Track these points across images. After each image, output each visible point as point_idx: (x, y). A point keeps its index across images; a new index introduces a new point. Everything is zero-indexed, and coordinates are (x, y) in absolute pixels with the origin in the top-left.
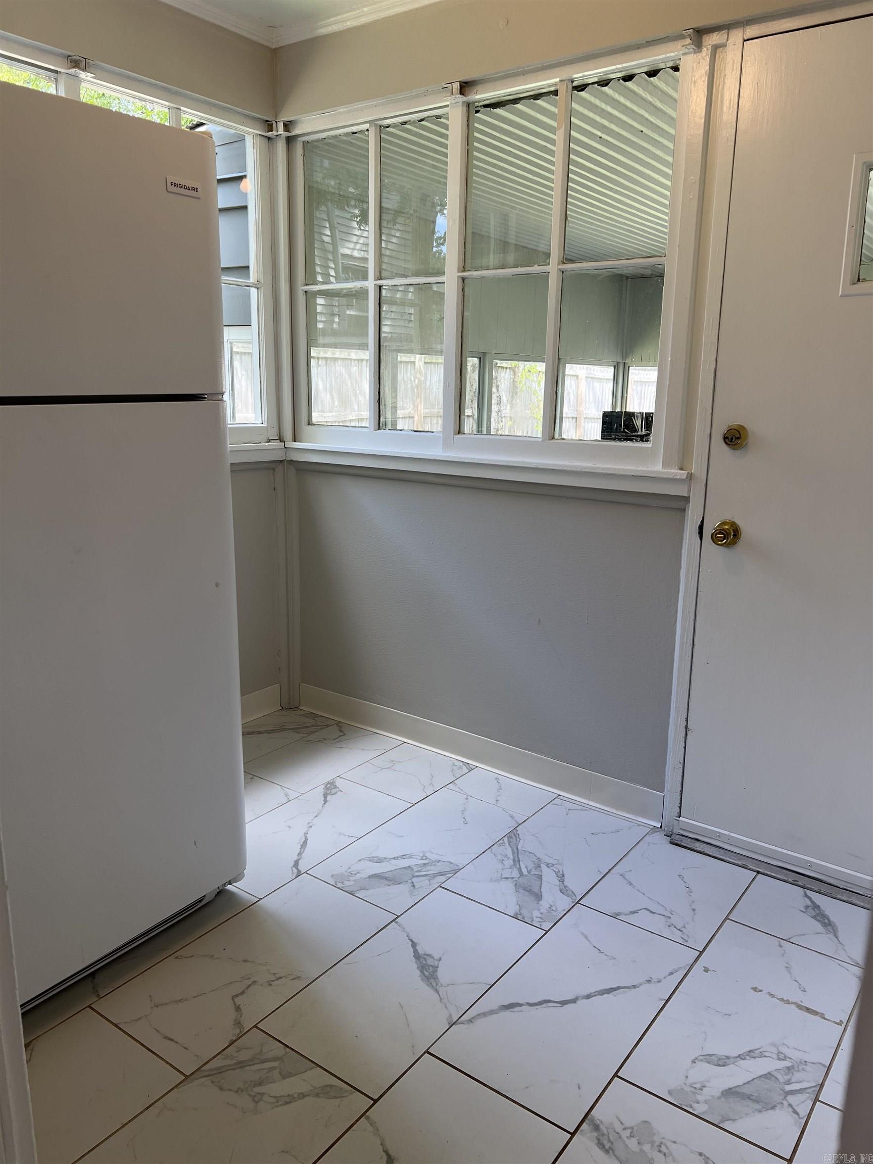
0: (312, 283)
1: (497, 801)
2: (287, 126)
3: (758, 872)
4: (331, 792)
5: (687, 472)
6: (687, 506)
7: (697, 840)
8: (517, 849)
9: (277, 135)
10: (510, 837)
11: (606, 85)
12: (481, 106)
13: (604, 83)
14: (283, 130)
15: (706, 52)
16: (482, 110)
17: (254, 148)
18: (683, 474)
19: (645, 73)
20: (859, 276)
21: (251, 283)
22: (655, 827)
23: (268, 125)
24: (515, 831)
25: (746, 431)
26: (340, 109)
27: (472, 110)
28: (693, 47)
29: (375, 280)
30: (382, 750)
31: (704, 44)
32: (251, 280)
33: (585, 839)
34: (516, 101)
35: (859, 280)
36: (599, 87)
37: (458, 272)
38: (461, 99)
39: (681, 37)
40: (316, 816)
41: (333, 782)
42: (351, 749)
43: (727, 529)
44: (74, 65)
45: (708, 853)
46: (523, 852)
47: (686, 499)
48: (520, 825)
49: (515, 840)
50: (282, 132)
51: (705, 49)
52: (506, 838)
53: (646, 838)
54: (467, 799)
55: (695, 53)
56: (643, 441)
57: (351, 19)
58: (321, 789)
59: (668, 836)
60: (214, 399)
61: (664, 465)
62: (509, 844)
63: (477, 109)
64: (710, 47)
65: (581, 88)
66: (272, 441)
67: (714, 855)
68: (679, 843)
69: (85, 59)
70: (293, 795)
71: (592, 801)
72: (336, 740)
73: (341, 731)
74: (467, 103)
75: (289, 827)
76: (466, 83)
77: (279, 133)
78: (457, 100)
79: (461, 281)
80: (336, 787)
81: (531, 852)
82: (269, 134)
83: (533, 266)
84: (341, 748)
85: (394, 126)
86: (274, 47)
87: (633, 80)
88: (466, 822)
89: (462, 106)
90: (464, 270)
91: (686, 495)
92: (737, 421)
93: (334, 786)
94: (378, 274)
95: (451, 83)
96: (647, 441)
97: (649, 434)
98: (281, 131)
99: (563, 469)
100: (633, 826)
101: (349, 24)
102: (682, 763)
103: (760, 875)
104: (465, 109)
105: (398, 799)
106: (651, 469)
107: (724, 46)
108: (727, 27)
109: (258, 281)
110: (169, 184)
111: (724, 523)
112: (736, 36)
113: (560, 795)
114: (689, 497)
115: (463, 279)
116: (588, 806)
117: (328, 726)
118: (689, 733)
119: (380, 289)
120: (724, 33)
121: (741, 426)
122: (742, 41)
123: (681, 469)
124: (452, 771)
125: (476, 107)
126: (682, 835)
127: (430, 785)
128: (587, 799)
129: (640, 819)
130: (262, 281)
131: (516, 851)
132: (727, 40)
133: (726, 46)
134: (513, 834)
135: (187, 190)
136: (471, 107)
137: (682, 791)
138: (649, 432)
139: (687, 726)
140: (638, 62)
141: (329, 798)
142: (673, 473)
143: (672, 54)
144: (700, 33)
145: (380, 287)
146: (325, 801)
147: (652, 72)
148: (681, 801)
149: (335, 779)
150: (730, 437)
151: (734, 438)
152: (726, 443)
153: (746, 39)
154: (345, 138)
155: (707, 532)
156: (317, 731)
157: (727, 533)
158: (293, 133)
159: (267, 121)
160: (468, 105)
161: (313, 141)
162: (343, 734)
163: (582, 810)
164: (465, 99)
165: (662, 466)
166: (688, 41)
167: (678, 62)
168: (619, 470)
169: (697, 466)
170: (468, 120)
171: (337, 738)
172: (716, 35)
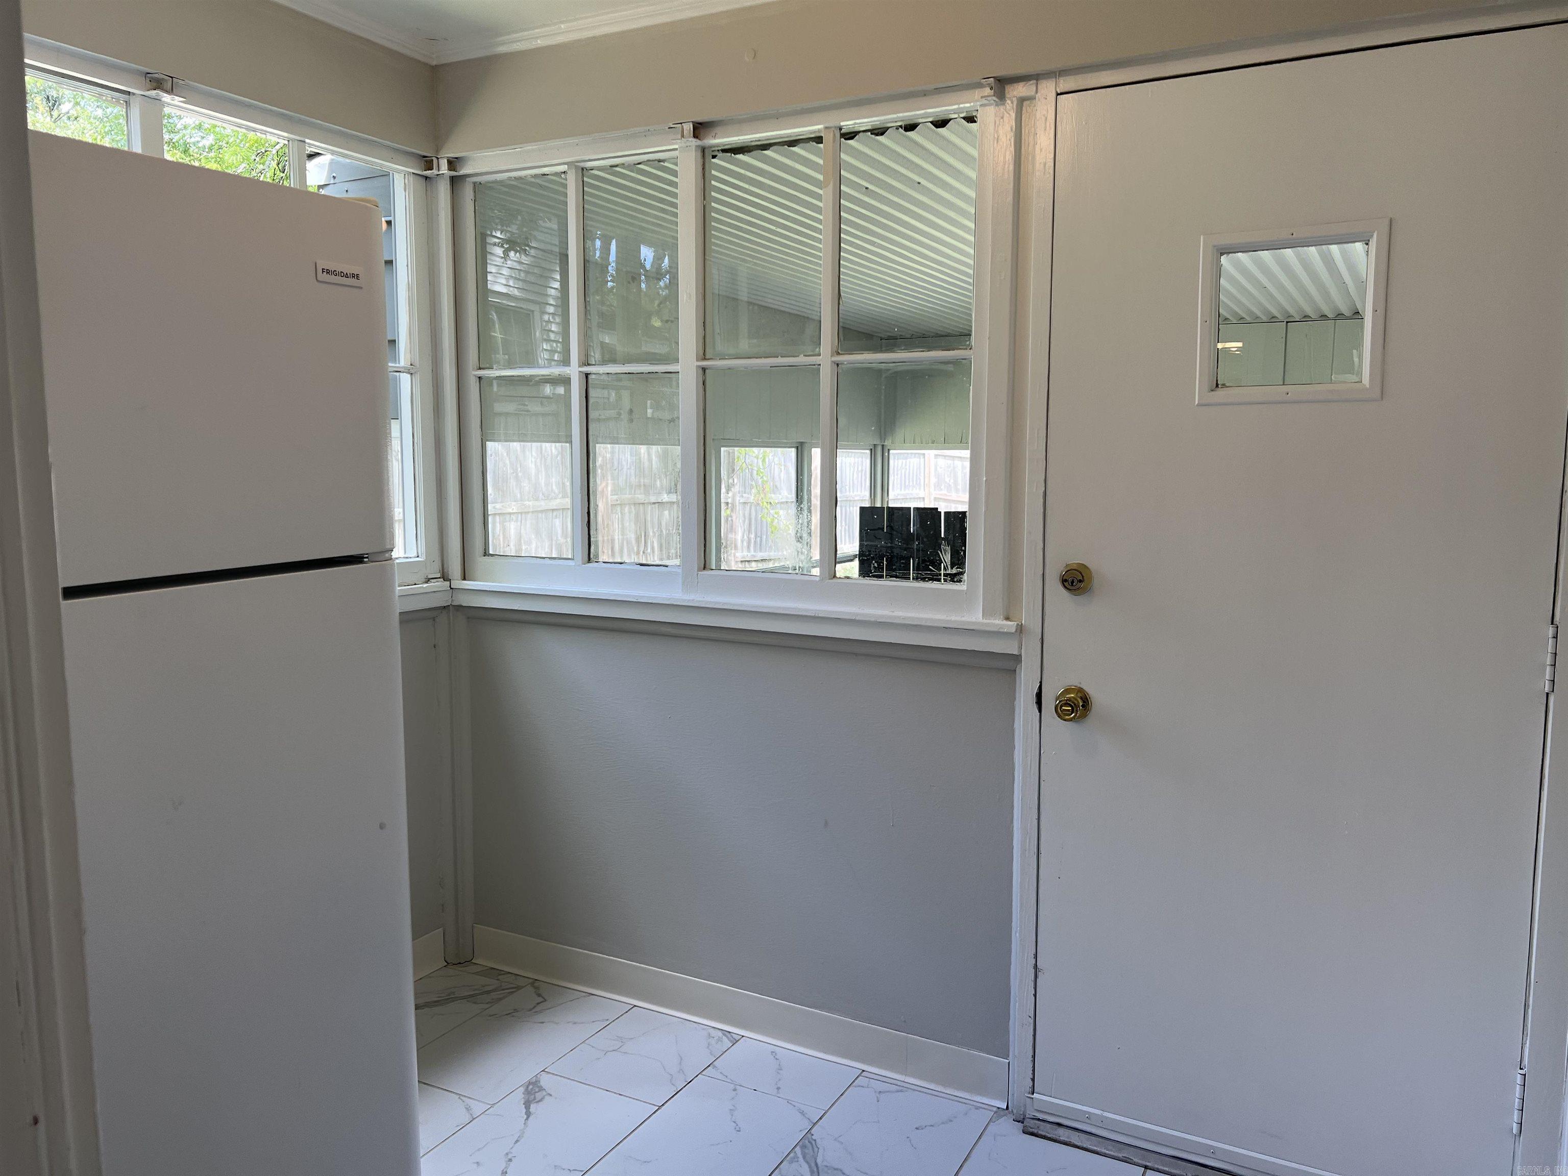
0: (488, 365)
1: (778, 1088)
2: (453, 164)
3: (1146, 1167)
4: (535, 1099)
5: (1015, 623)
6: (1018, 667)
7: (1059, 1125)
8: (816, 1165)
9: (438, 175)
10: (804, 1147)
11: (882, 134)
12: (718, 151)
13: (879, 131)
14: (447, 168)
15: (1010, 105)
16: (720, 155)
17: (405, 191)
18: (1012, 626)
19: (931, 122)
20: (1217, 381)
21: (402, 367)
22: (999, 1108)
23: (426, 161)
24: (809, 1135)
25: (1090, 572)
26: (526, 146)
27: (708, 155)
28: (994, 98)
29: (580, 366)
30: (603, 1021)
31: (1007, 96)
32: (402, 364)
33: (908, 1137)
34: (765, 147)
35: (1217, 385)
36: (873, 136)
37: (697, 361)
38: (694, 142)
39: (979, 86)
40: (517, 1141)
41: (536, 1081)
42: (557, 1023)
43: (1073, 697)
44: (155, 84)
45: (1076, 1143)
46: (826, 1169)
47: (1017, 658)
48: (815, 1124)
49: (811, 1150)
50: (446, 172)
51: (1009, 102)
52: (798, 1149)
53: (989, 1127)
54: (735, 1090)
55: (997, 105)
56: (954, 582)
57: (543, 36)
58: (520, 1095)
59: (1019, 1122)
60: (380, 560)
61: (984, 615)
62: (804, 1158)
63: (714, 154)
64: (1015, 99)
65: (851, 135)
66: (432, 580)
67: (1085, 1146)
68: (1036, 1131)
69: (172, 77)
70: (477, 1108)
71: (909, 1076)
72: (534, 1011)
73: (539, 995)
74: (702, 147)
75: (478, 1163)
76: (700, 124)
77: (441, 172)
78: (688, 144)
79: (701, 371)
80: (541, 1089)
81: (836, 1167)
82: (428, 173)
83: (798, 356)
84: (543, 1023)
85: (600, 169)
86: (434, 63)
87: (916, 130)
88: (738, 1129)
89: (696, 151)
90: (705, 359)
91: (1016, 653)
92: (1076, 559)
93: (538, 1087)
94: (583, 358)
95: (681, 123)
96: (960, 581)
97: (962, 573)
98: (444, 169)
99: (851, 618)
100: (970, 1109)
101: (540, 43)
102: (1032, 1017)
103: (1148, 1171)
104: (699, 154)
105: (635, 1101)
106: (968, 620)
107: (1031, 99)
108: (1036, 77)
109: (411, 365)
110: (320, 271)
111: (1067, 691)
112: (1048, 88)
113: (863, 1071)
114: (1020, 655)
115: (704, 370)
116: (903, 1084)
117: (519, 988)
118: (1040, 974)
119: (587, 377)
120: (1033, 84)
121: (1083, 564)
122: (1054, 94)
123: (1007, 619)
124: (708, 1047)
125: (713, 151)
126: (1039, 1120)
127: (679, 1072)
128: (902, 1074)
129: (978, 1098)
130: (417, 363)
131: (815, 1170)
132: (1037, 92)
133: (1035, 98)
134: (807, 1142)
135: (344, 278)
136: (706, 151)
137: (1034, 1057)
138: (961, 570)
139: (1036, 965)
140: (925, 112)
141: (533, 1107)
142: (998, 625)
143: (968, 105)
144: (1001, 84)
145: (587, 375)
146: (528, 1114)
147: (940, 122)
148: (1034, 1070)
149: (539, 1076)
150: (1070, 580)
151: (1076, 581)
152: (1065, 587)
153: (1059, 92)
154: (533, 180)
155: (1049, 703)
156: (504, 998)
157: (1075, 704)
158: (463, 172)
159: (425, 157)
160: (703, 150)
161: (488, 182)
162: (542, 1000)
163: (898, 1091)
164: (699, 142)
165: (983, 615)
166: (987, 91)
167: (974, 114)
168: (927, 620)
169: (1029, 616)
170: (703, 169)
171: (535, 1007)
172: (1022, 85)
